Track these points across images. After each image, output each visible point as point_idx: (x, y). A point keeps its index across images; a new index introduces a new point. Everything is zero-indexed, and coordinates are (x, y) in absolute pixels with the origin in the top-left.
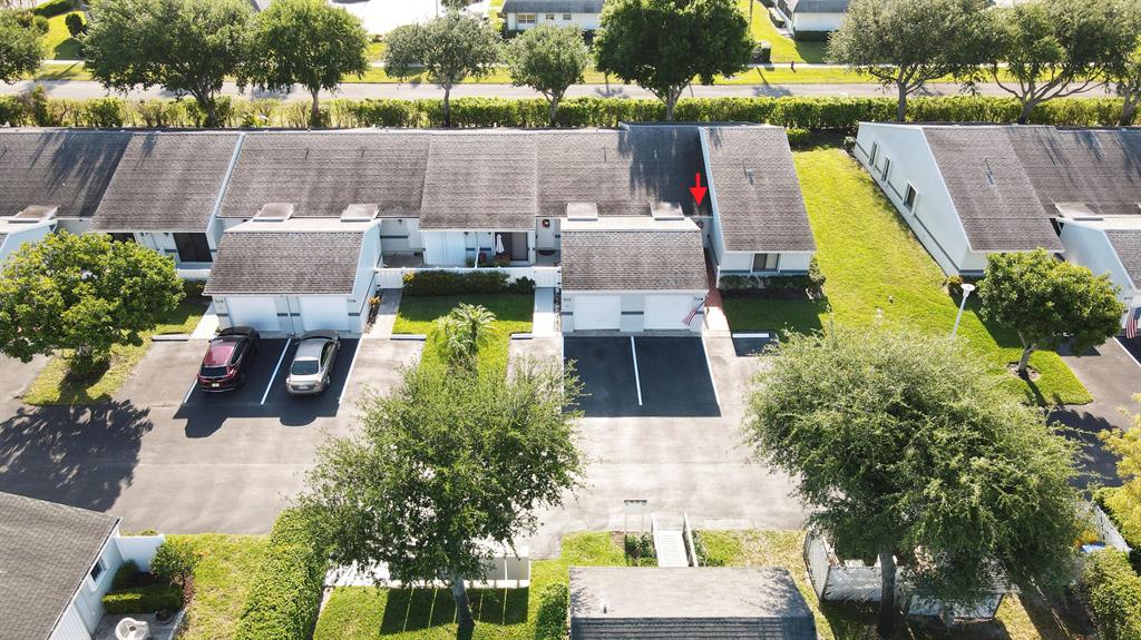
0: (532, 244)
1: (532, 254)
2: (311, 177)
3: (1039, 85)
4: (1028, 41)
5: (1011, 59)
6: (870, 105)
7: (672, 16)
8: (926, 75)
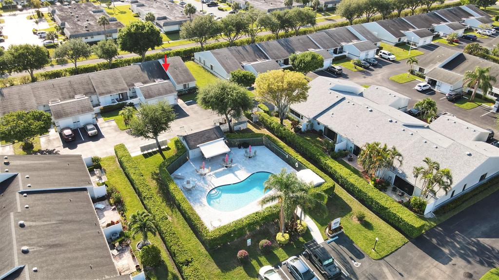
0: (128, 95)
1: (129, 97)
2: (59, 91)
3: (232, 38)
4: (226, 28)
5: (224, 32)
6: (194, 49)
7: (141, 34)
8: (206, 39)
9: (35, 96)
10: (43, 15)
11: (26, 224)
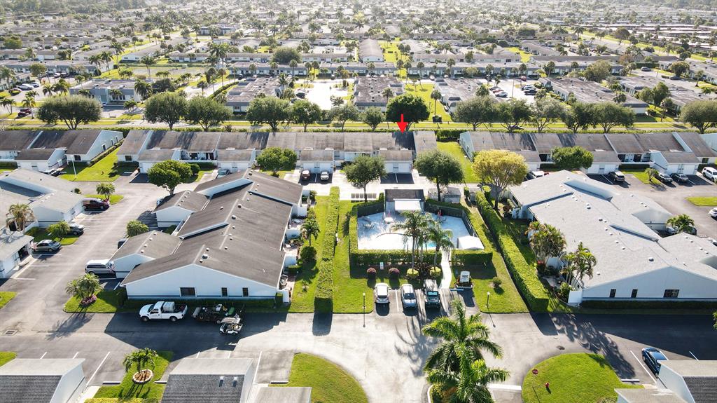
2: (315, 142)
6: (464, 130)
9: (296, 142)
10: (348, 85)
11: (242, 207)
